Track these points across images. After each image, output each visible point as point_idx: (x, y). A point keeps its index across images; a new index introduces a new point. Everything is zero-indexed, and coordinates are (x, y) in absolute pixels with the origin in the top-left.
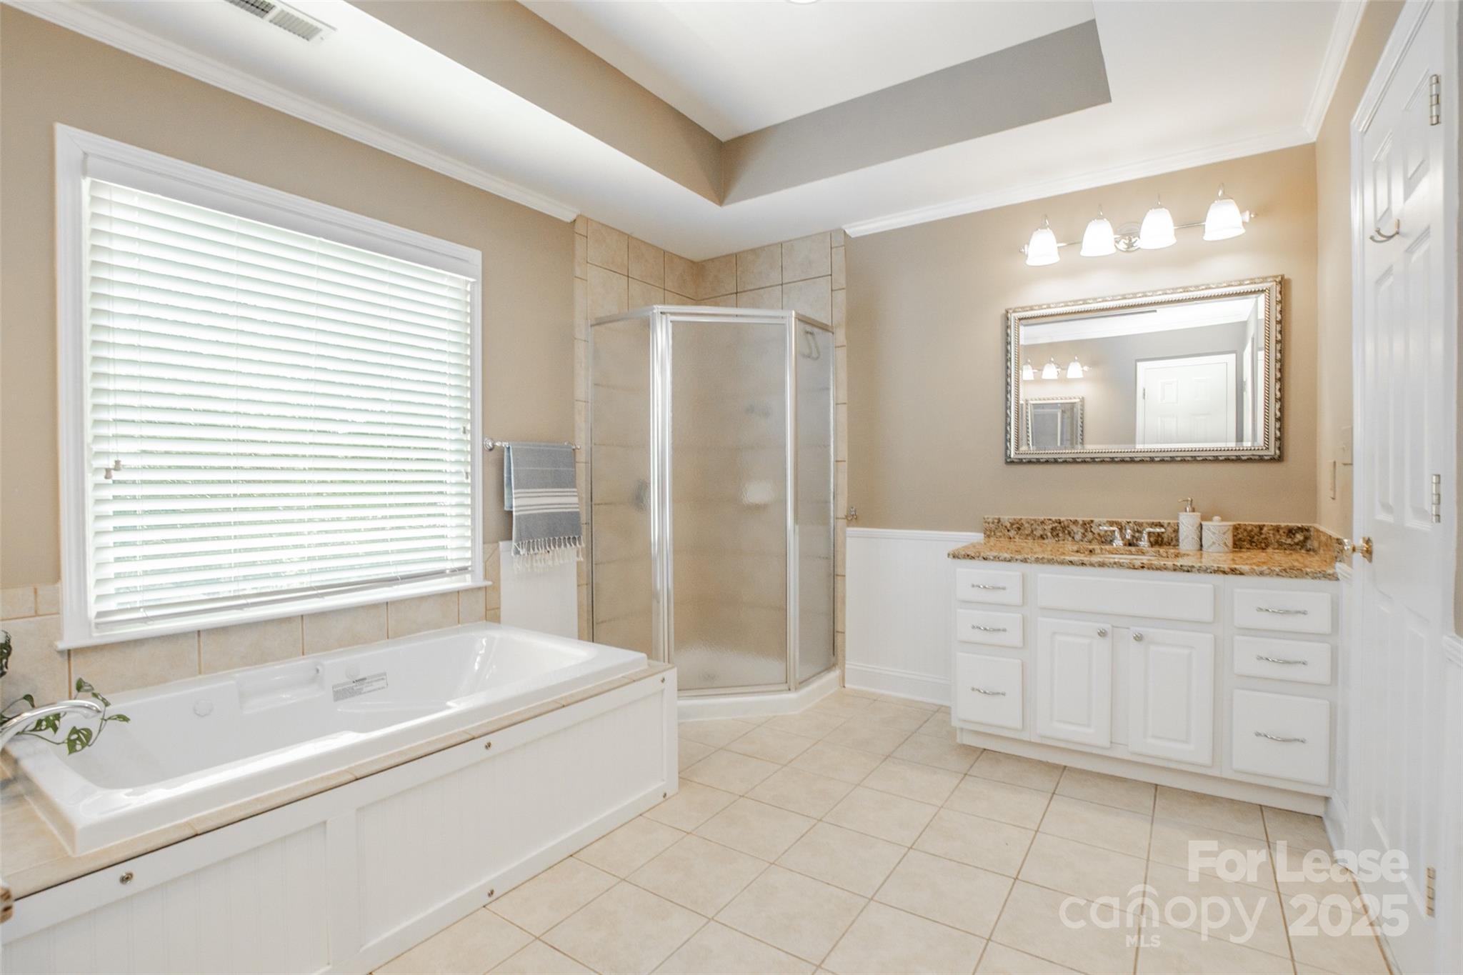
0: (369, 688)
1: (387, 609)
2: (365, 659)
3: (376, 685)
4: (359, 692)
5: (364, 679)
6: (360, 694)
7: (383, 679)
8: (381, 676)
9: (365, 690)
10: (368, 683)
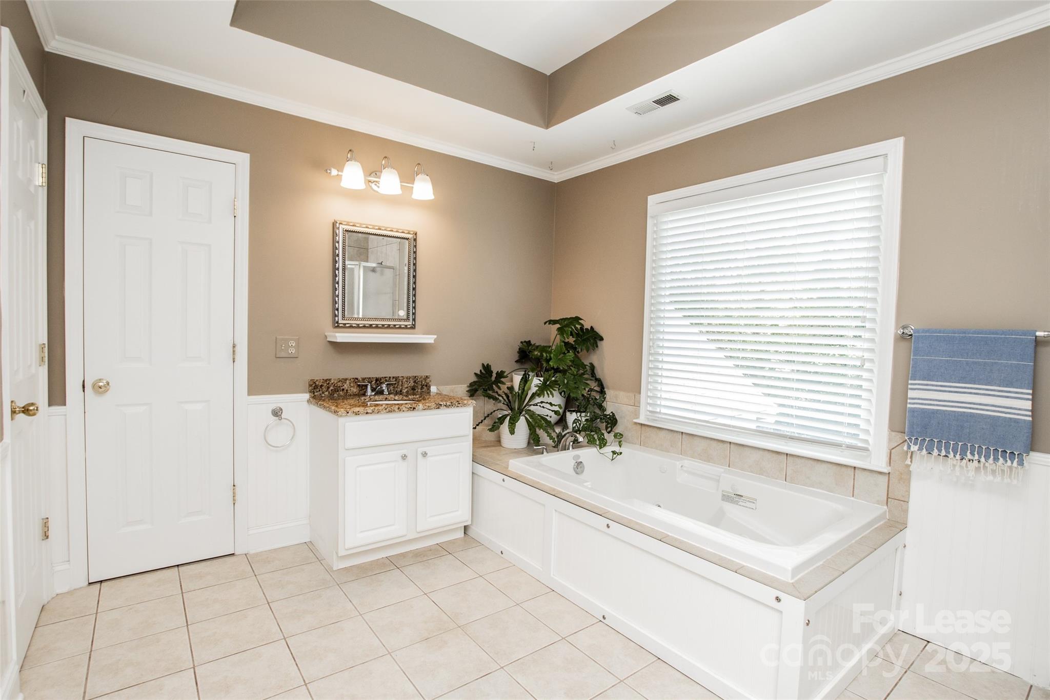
0: (744, 504)
1: (787, 459)
2: (746, 484)
3: (748, 504)
4: (736, 503)
5: (742, 496)
6: (737, 504)
7: (754, 503)
8: (753, 501)
9: (741, 503)
10: (744, 500)
